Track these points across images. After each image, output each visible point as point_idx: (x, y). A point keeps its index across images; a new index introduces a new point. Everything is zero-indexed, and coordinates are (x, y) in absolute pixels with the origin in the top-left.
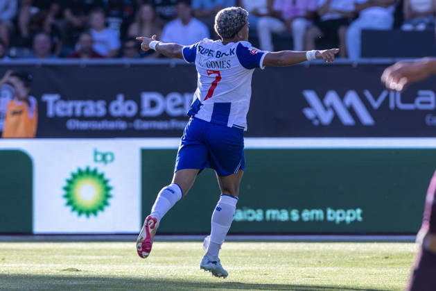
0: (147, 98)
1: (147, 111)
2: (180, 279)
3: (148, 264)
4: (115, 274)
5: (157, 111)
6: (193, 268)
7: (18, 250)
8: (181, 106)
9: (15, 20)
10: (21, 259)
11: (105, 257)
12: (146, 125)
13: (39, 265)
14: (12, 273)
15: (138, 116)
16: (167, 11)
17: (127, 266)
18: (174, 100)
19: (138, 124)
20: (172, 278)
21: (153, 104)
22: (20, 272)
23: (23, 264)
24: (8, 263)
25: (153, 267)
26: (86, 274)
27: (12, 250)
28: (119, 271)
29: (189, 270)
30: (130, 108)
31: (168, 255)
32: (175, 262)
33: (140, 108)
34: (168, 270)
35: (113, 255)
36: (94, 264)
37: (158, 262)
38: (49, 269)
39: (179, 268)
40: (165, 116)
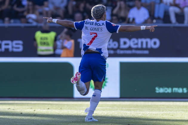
0: (122, 40)
1: (122, 46)
2: (136, 117)
3: (122, 111)
4: (108, 115)
5: (126, 46)
6: (141, 112)
7: (67, 105)
8: (137, 44)
9: (66, 7)
10: (69, 109)
11: (104, 108)
12: (122, 52)
13: (76, 111)
14: (64, 114)
15: (119, 48)
16: (131, 3)
17: (113, 112)
18: (134, 41)
19: (119, 52)
20: (133, 117)
21: (125, 43)
22: (68, 114)
23: (69, 111)
24: (63, 110)
25: (125, 112)
26: (96, 115)
27: (64, 105)
28: (110, 114)
29: (140, 113)
30: (115, 45)
31: (131, 107)
32: (134, 110)
33: (119, 45)
34: (131, 113)
35: (108, 107)
36: (100, 111)
37: (127, 110)
38: (80, 113)
39: (136, 112)
40: (130, 48)
